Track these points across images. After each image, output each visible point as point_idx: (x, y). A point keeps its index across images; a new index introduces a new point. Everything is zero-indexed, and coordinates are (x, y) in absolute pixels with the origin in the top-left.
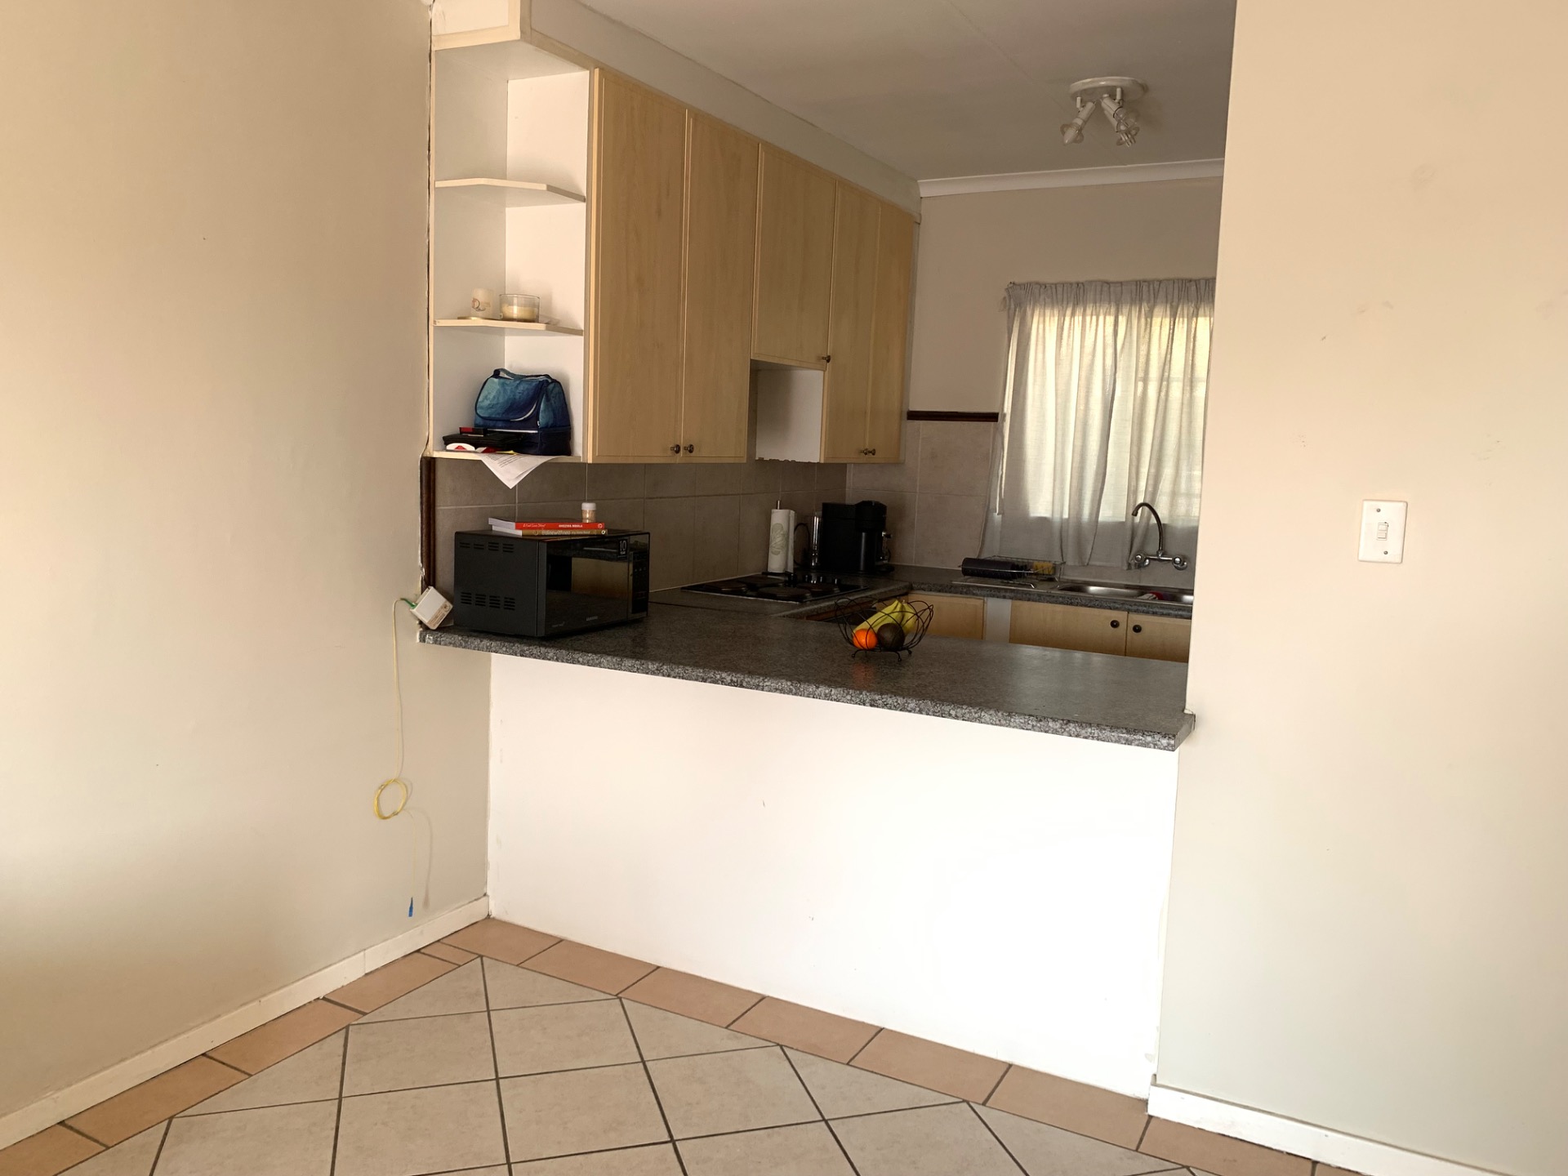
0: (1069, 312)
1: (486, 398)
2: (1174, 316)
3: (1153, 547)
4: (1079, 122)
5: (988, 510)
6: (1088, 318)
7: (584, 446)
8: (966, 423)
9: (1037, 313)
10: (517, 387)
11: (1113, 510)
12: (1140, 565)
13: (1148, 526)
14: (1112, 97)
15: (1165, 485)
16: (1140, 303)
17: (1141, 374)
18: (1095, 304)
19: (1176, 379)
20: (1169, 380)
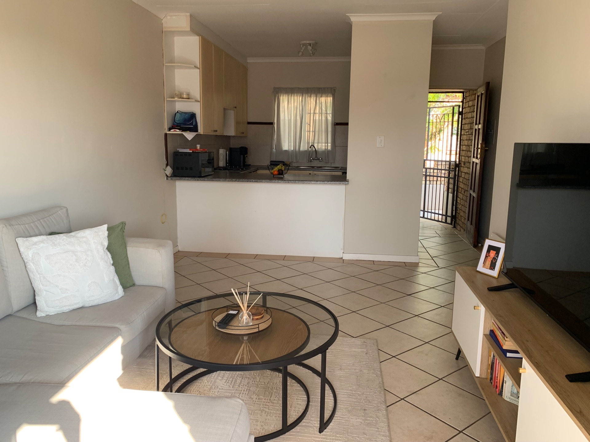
0: (290, 95)
1: (177, 118)
2: (316, 97)
3: (314, 156)
4: (302, 51)
5: (272, 148)
6: (295, 97)
7: (201, 130)
8: (264, 125)
9: (282, 95)
10: (185, 115)
11: (304, 147)
12: (311, 161)
13: (313, 151)
14: (311, 46)
15: (316, 141)
16: (308, 93)
17: (309, 112)
18: (297, 93)
19: (317, 113)
20: (316, 113)
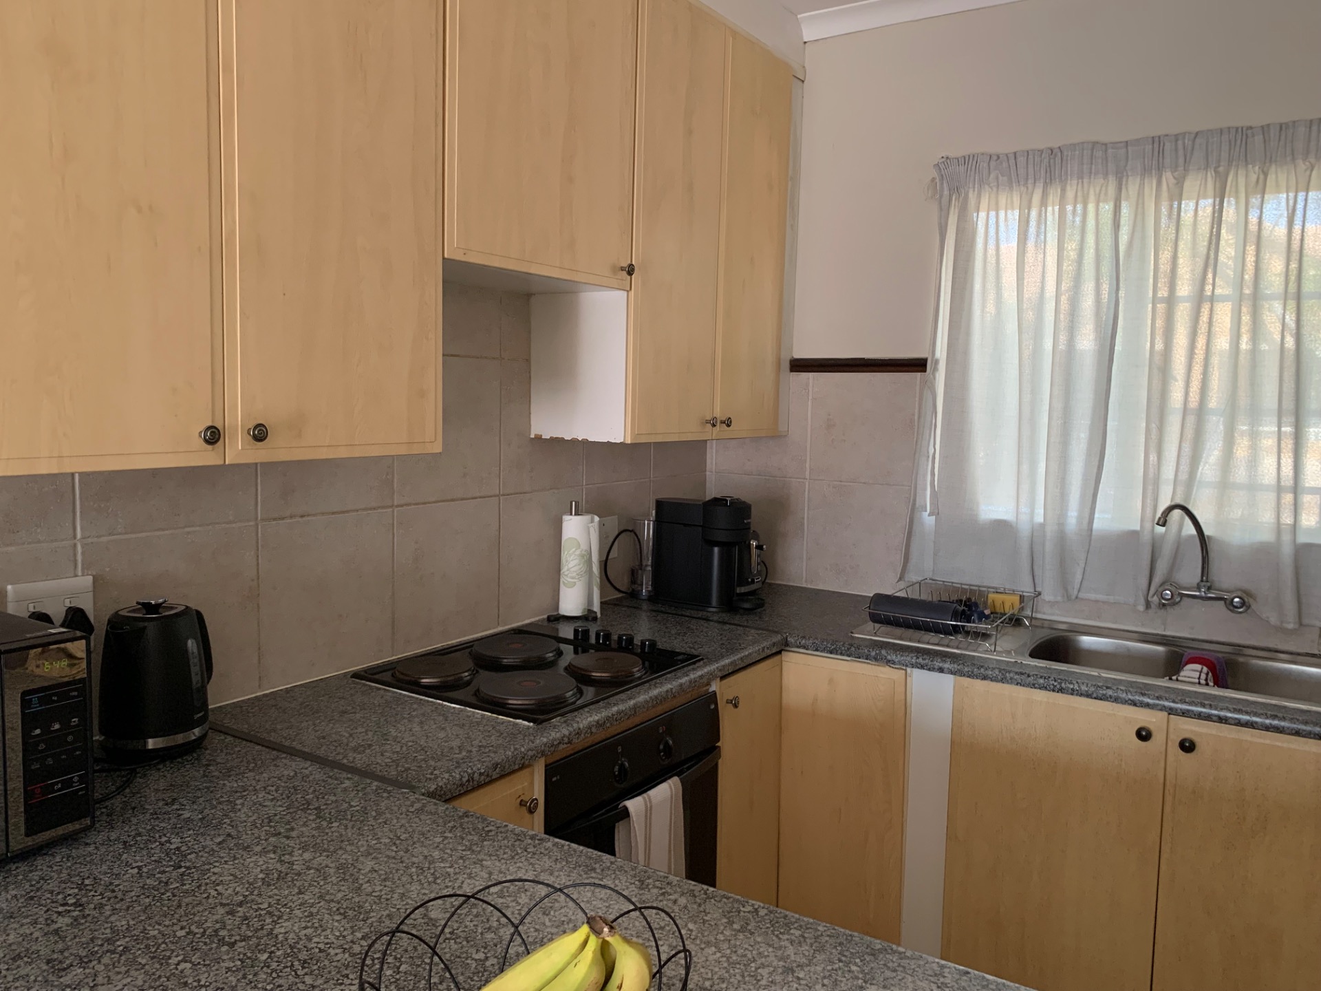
0: (1037, 194)
3: (1189, 574)
5: (913, 510)
8: (878, 375)
9: (985, 201)
11: (1118, 512)
16: (1160, 170)
17: (1163, 293)
18: (1080, 177)
19: (1224, 299)
20: (1212, 299)
